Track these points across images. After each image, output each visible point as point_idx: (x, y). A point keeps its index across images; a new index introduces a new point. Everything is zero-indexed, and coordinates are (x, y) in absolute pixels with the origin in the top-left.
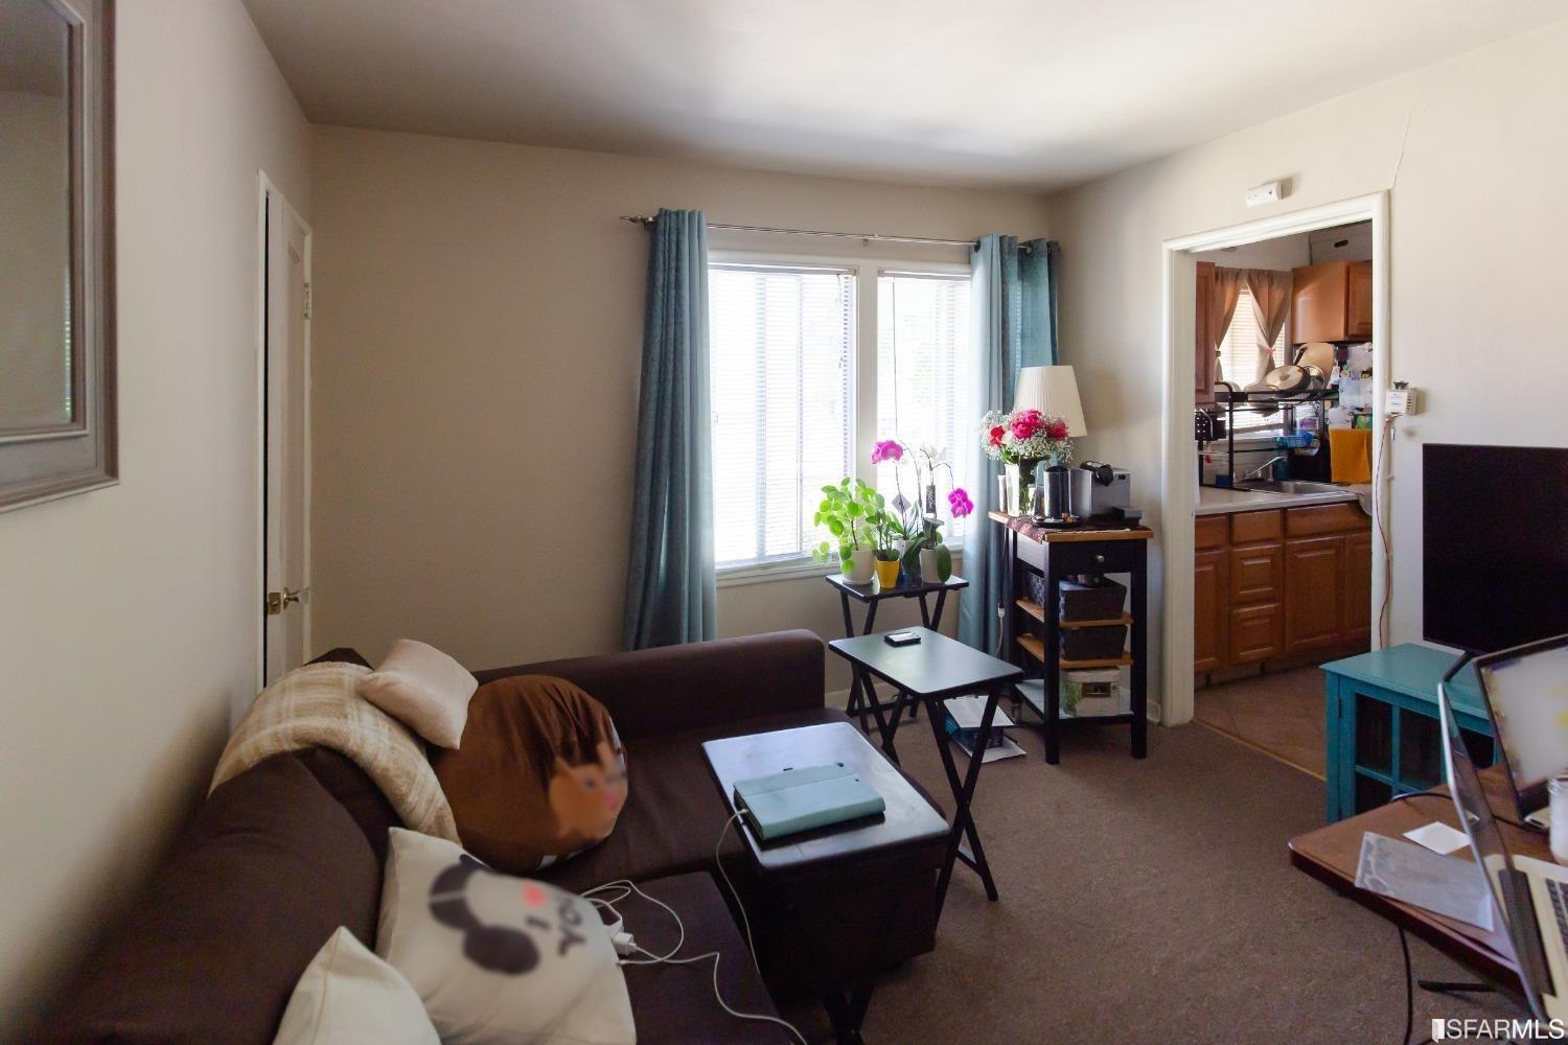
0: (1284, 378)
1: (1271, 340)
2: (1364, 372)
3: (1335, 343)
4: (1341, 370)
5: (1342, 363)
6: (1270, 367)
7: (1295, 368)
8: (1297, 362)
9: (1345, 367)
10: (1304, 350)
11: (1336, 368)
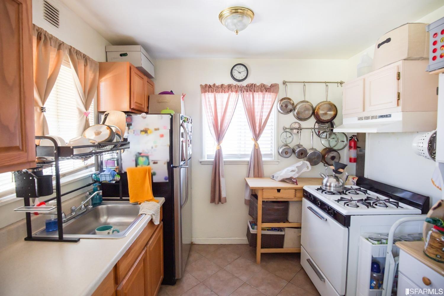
0: (98, 134)
1: (87, 107)
2: (141, 131)
3: (125, 112)
4: (129, 129)
5: (129, 125)
6: (87, 126)
7: (104, 128)
8: (104, 123)
9: (131, 127)
10: (107, 115)
11: (127, 128)
